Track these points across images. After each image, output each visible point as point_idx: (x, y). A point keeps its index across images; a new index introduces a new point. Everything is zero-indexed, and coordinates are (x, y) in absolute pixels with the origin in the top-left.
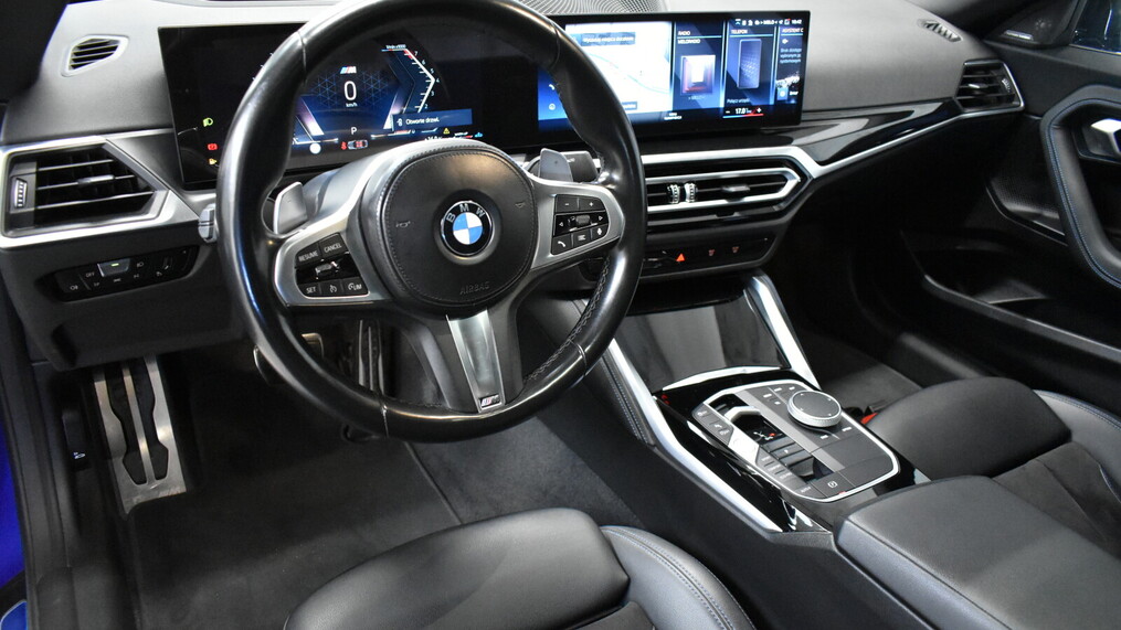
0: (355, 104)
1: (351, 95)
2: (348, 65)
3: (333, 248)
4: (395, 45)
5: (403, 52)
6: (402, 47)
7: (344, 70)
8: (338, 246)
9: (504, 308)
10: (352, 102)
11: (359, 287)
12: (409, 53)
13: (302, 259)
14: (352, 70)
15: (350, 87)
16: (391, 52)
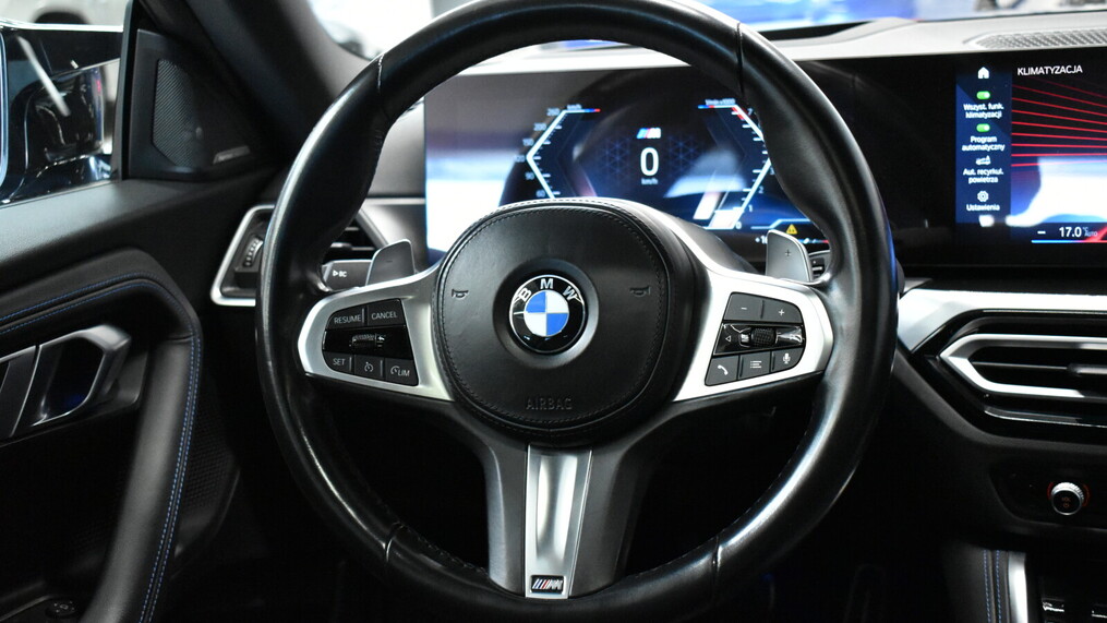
0: (655, 181)
1: (650, 167)
2: (648, 126)
3: (384, 316)
4: (720, 98)
5: (731, 110)
6: (728, 103)
7: (643, 134)
8: (392, 315)
9: (613, 459)
10: (650, 177)
11: (406, 373)
12: (739, 111)
13: (337, 320)
14: (655, 133)
15: (650, 157)
16: (713, 111)
